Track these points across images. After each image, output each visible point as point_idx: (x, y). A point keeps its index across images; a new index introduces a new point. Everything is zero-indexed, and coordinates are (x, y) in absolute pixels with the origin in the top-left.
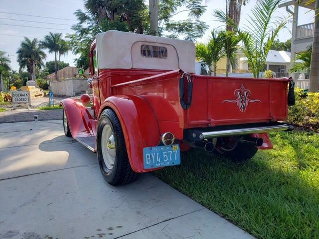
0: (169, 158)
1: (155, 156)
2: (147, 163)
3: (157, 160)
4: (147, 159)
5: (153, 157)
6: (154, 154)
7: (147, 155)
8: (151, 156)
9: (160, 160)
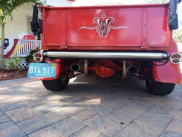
0: (47, 72)
1: (37, 69)
2: (30, 72)
3: (38, 72)
4: (31, 70)
5: (35, 69)
6: (37, 68)
7: (31, 67)
8: (34, 69)
9: (40, 72)
